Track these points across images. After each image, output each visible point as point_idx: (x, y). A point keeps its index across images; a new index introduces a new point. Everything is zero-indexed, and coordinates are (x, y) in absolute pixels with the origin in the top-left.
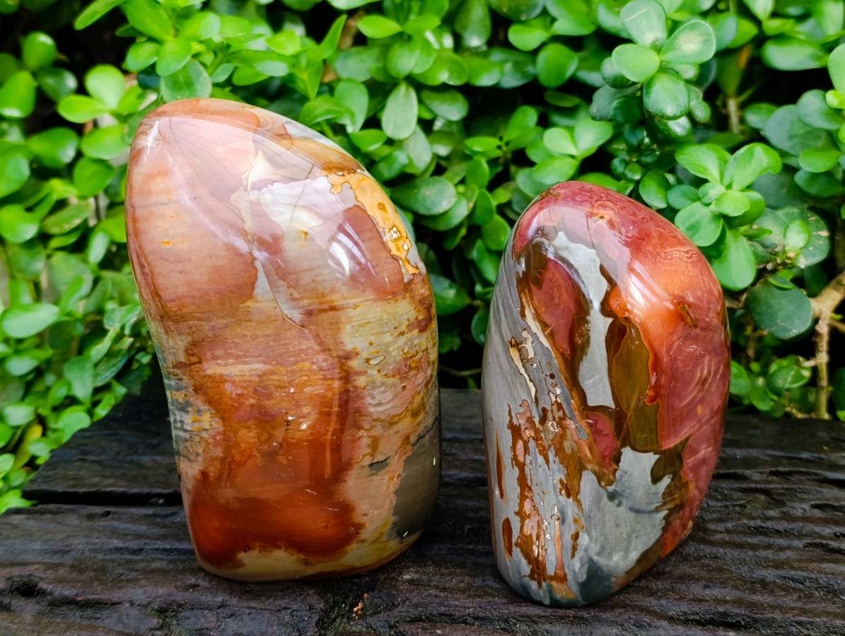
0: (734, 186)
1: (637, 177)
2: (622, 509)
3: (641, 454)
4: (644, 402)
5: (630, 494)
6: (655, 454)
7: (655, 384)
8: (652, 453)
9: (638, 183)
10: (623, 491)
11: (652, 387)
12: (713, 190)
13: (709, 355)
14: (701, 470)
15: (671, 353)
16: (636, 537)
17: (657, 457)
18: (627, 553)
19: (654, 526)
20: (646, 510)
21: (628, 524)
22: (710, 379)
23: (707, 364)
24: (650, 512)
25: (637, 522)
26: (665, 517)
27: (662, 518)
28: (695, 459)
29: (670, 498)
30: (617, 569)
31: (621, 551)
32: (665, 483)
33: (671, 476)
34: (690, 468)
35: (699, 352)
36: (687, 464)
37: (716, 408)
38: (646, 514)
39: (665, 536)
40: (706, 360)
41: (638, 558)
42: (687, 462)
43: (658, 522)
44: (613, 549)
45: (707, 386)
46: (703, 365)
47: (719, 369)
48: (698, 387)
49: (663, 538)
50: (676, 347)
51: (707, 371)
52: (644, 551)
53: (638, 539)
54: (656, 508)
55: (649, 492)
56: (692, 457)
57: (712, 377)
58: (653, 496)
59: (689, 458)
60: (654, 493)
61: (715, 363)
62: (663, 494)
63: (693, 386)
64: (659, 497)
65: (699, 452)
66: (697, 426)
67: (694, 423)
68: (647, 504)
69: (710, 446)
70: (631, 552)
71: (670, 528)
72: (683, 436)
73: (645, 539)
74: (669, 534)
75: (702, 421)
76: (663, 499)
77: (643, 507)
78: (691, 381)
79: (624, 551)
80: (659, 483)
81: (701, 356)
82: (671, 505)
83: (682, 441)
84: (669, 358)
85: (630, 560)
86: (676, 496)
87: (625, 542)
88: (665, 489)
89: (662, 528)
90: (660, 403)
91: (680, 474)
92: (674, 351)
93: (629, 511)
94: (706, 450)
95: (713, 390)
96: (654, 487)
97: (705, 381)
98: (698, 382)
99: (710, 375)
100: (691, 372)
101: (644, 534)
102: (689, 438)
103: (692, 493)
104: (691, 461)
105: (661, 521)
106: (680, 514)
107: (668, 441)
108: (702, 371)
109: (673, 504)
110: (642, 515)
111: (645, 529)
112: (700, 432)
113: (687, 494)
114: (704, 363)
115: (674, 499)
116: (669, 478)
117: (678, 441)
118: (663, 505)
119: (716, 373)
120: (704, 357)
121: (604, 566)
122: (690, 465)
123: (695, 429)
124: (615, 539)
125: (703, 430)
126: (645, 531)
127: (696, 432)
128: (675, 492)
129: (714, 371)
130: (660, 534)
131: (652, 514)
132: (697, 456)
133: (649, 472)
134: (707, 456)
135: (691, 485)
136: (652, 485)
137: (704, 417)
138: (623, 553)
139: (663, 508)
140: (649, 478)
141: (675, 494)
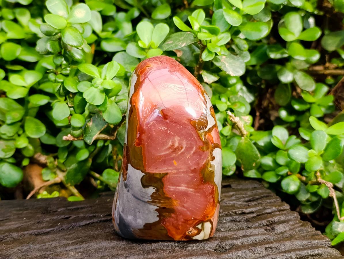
0: (107, 78)
1: (62, 81)
2: (129, 194)
3: (135, 169)
4: (134, 144)
5: (132, 187)
6: (142, 172)
7: (139, 137)
8: (140, 171)
9: (62, 83)
10: (129, 185)
11: (138, 138)
12: (98, 81)
13: (179, 136)
14: (185, 198)
15: (149, 126)
16: (139, 212)
17: (143, 174)
18: (135, 218)
19: (150, 212)
20: (142, 199)
21: (133, 202)
22: (182, 150)
23: (178, 141)
24: (144, 202)
25: (137, 204)
26: (157, 210)
27: (155, 210)
28: (176, 188)
29: (157, 201)
30: (132, 224)
31: (131, 215)
32: (151, 190)
33: (156, 189)
34: (172, 191)
35: (169, 132)
36: (168, 188)
37: (192, 168)
38: (142, 202)
39: (164, 223)
40: (177, 139)
41: (144, 224)
42: (168, 187)
43: (152, 211)
44: (128, 212)
45: (180, 153)
46: (174, 140)
47: (191, 148)
48: (171, 150)
49: (163, 223)
50: (152, 124)
51: (179, 145)
52: (147, 222)
53: (140, 213)
54: (148, 201)
55: (142, 191)
56: (173, 186)
57: (185, 150)
58: (144, 194)
59: (169, 185)
60: (145, 193)
61: (187, 144)
62: (151, 196)
63: (166, 148)
64: (149, 196)
65: (179, 186)
66: (175, 171)
67: (171, 168)
68: (141, 197)
69: (191, 188)
70: (138, 219)
71: (166, 220)
72: (161, 171)
73: (144, 215)
74: (168, 224)
75: (180, 170)
76: (152, 199)
77: (139, 197)
78: (164, 144)
79: (133, 216)
80: (147, 189)
81: (172, 135)
82: (160, 205)
83: (161, 173)
84: (147, 127)
85: (138, 223)
86: (161, 201)
87: (133, 211)
88: (152, 194)
89: (158, 216)
90: (142, 148)
91: (163, 191)
92: (150, 126)
93: (132, 196)
94: (188, 189)
95: (188, 158)
96: (144, 189)
97: (177, 149)
98: (170, 147)
99: (182, 148)
100: (164, 140)
101: (144, 213)
102: (167, 174)
103: (179, 208)
104: (172, 188)
105: (154, 211)
106: (172, 216)
107: (150, 169)
108: (173, 143)
109: (161, 205)
110: (139, 201)
111: (144, 210)
112: (178, 175)
113: (173, 205)
114: (174, 139)
115: (161, 203)
116: (154, 189)
117: (158, 172)
118: (153, 202)
119: (188, 149)
120: (174, 136)
121: (125, 219)
122: (172, 190)
123: (172, 171)
124: (128, 207)
125: (181, 175)
126: (144, 211)
127: (174, 174)
128: (161, 199)
129: (186, 147)
130: (158, 219)
131: (146, 204)
132: (178, 188)
133: (140, 180)
134: (190, 192)
135: (175, 201)
136: (142, 188)
137: (181, 169)
138: (133, 217)
139: (153, 204)
140: (140, 184)
141: (161, 200)
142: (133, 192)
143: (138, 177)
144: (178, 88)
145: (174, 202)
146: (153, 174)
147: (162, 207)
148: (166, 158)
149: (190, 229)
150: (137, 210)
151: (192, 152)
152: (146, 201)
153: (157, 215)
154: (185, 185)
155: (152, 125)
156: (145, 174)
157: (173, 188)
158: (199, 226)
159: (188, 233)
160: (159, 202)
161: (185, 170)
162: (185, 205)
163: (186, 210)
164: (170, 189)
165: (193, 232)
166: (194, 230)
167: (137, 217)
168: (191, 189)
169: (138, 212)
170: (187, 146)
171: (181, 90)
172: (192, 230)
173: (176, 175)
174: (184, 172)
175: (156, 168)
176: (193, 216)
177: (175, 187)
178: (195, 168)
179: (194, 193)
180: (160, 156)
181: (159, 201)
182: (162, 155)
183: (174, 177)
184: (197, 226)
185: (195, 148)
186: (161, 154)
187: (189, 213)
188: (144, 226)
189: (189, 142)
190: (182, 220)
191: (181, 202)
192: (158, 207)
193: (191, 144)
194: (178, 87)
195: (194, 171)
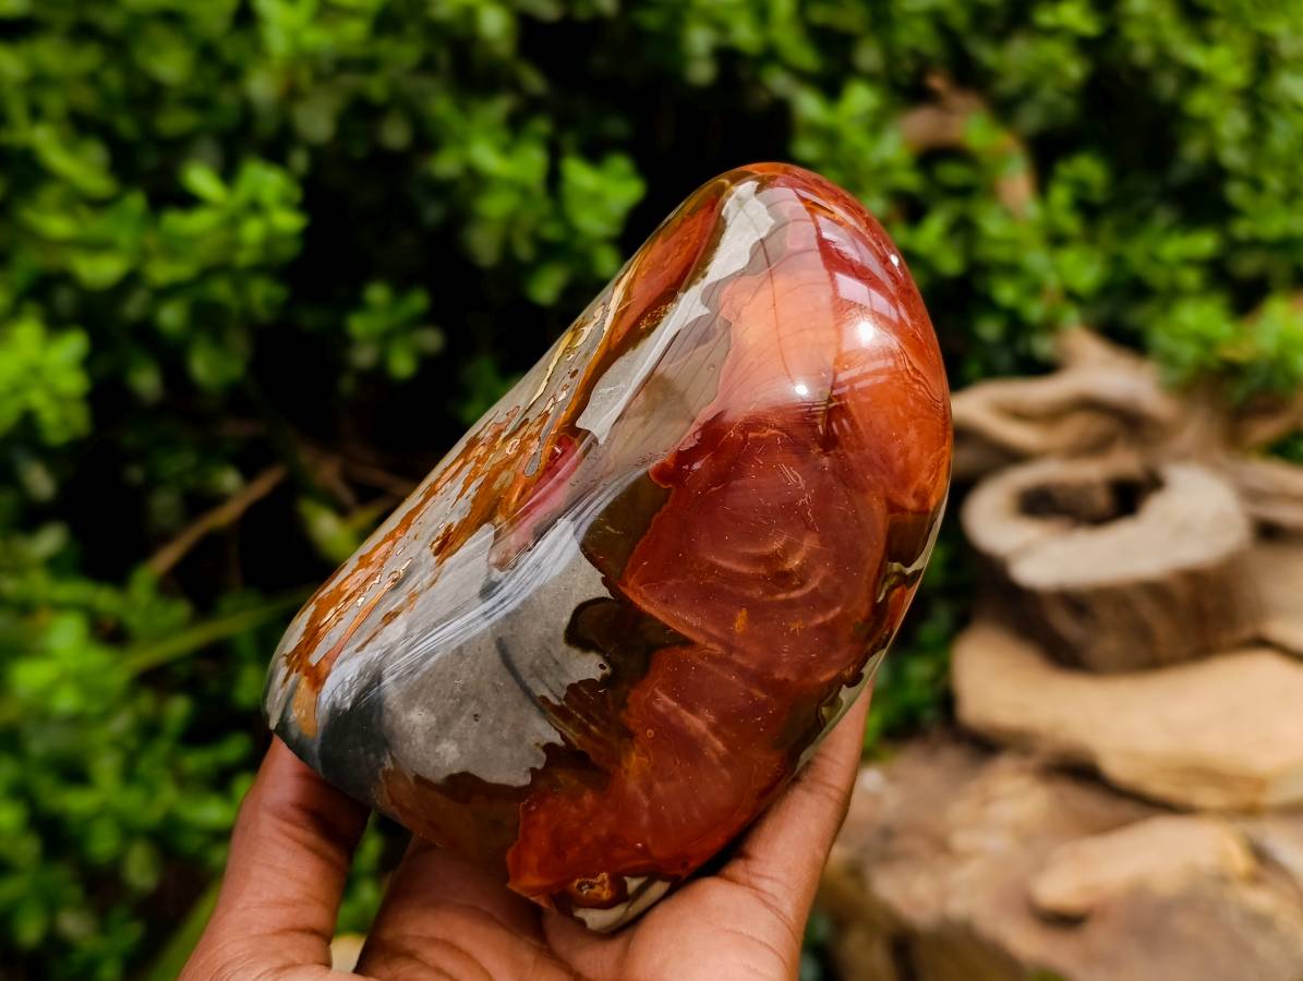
2: (486, 627)
3: (582, 555)
5: (518, 613)
6: (605, 582)
7: (686, 451)
8: (600, 576)
11: (680, 453)
13: (821, 540)
14: (678, 762)
15: (751, 435)
16: (476, 716)
17: (604, 592)
18: (440, 729)
19: (520, 739)
20: (524, 678)
21: (477, 669)
22: (795, 594)
23: (807, 551)
24: (527, 692)
25: (494, 684)
26: (549, 748)
27: (543, 744)
28: (675, 711)
29: (579, 716)
30: (406, 745)
31: (433, 711)
32: (588, 667)
33: (608, 671)
34: (655, 713)
35: (804, 504)
36: (653, 692)
37: (779, 675)
38: (518, 687)
39: (533, 808)
40: (810, 542)
41: (455, 771)
42: (656, 690)
43: (531, 740)
44: (424, 691)
45: (781, 597)
46: (796, 541)
47: (828, 604)
48: (762, 570)
49: (526, 807)
50: (765, 435)
51: (800, 568)
52: (473, 770)
53: (476, 724)
54: (544, 699)
55: (551, 647)
56: (672, 696)
57: (803, 598)
58: (552, 665)
59: (663, 688)
60: (557, 663)
61: (825, 581)
62: (573, 688)
63: (753, 551)
64: (561, 684)
65: (692, 710)
66: (718, 650)
67: (715, 632)
68: (532, 668)
69: (725, 739)
70: (448, 739)
71: (550, 801)
72: (677, 620)
73: (488, 741)
74: (542, 817)
75: (735, 657)
76: (566, 698)
77: (522, 666)
78: (755, 534)
79: (438, 718)
80: (575, 652)
81: (804, 519)
82: (574, 736)
83: (669, 628)
84: (741, 438)
85: (437, 754)
86: (593, 728)
87: (451, 701)
88: (581, 682)
89: (533, 770)
90: (672, 496)
91: (628, 693)
92: (757, 438)
93: (494, 646)
94: (711, 736)
95: (792, 629)
96: (564, 647)
97: (784, 579)
98: (767, 560)
99: (803, 584)
100: (766, 519)
101: (492, 730)
102: (687, 643)
103: (633, 785)
104: (665, 702)
105: (537, 744)
106: (585, 798)
107: (642, 588)
108: (789, 549)
109: (579, 741)
110: (510, 679)
111: (500, 720)
112: (716, 670)
113: (619, 764)
114: (801, 538)
115: (587, 731)
116: (602, 667)
117: (661, 618)
118: (559, 711)
119: (817, 601)
120: (808, 528)
121: (389, 711)
122: (660, 708)
123: (710, 645)
124: (440, 674)
125: (726, 676)
126: (498, 725)
127: (709, 655)
128: (597, 717)
129: (815, 590)
130: (525, 780)
131: (528, 704)
132: (684, 712)
133: (573, 606)
134: (707, 752)
135: (638, 755)
136: (562, 638)
137: (743, 653)
138: (434, 719)
139: (556, 718)
140: (566, 619)
141: (596, 723)
142: (509, 632)
143: (575, 592)
144: (909, 368)
145: (634, 757)
146: (641, 615)
147: (579, 748)
148: (727, 587)
149: (595, 876)
150: (472, 707)
151: (820, 620)
152: (538, 694)
153: (532, 765)
154: (712, 718)
155: (763, 439)
156: (609, 596)
157: (666, 706)
158: (633, 884)
159: (580, 886)
160: (581, 724)
161: (753, 666)
162: (658, 786)
163: (646, 803)
164: (654, 703)
165: (597, 889)
166: (606, 885)
167: (451, 734)
168: (719, 745)
169: (472, 719)
170: (821, 591)
171: (914, 380)
172: (602, 883)
173: (710, 666)
174: (741, 671)
175: (666, 602)
176: (649, 840)
177: (675, 704)
178: (786, 680)
179: (716, 761)
180: (713, 567)
181: (585, 721)
182: (720, 567)
183: (699, 668)
184: (626, 878)
185: (838, 609)
186: (721, 562)
187: (645, 820)
188: (452, 778)
189: (837, 580)
190: (603, 832)
191: (654, 768)
192: (563, 737)
193: (837, 590)
194: (910, 362)
195: (777, 688)
